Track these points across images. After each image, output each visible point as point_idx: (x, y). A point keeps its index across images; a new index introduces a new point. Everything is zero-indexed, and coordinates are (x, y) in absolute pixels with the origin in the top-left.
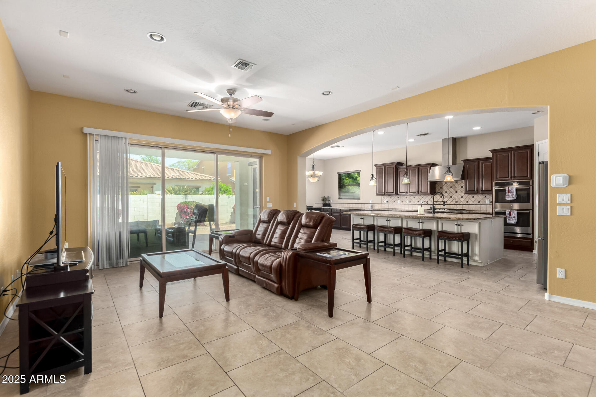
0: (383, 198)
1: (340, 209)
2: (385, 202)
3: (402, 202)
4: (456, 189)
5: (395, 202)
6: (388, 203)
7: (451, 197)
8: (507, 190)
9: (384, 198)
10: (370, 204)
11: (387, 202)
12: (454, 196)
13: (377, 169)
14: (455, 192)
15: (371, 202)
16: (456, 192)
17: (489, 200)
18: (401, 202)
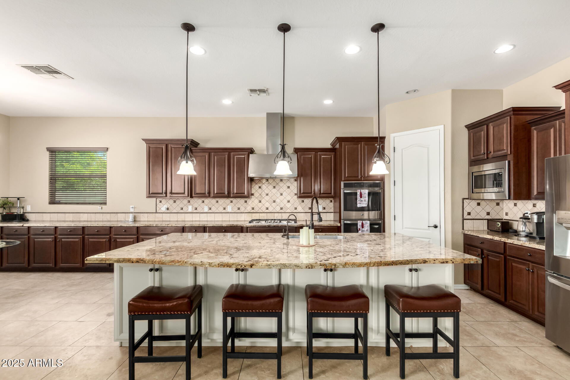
0: (158, 202)
1: (56, 228)
2: (164, 209)
3: (196, 209)
4: (281, 191)
5: (182, 209)
6: (168, 211)
7: (274, 202)
8: (358, 194)
9: (161, 202)
10: (131, 214)
11: (168, 209)
12: (278, 201)
13: (150, 147)
14: (279, 194)
15: (132, 210)
16: (281, 194)
17: (321, 206)
18: (194, 209)
